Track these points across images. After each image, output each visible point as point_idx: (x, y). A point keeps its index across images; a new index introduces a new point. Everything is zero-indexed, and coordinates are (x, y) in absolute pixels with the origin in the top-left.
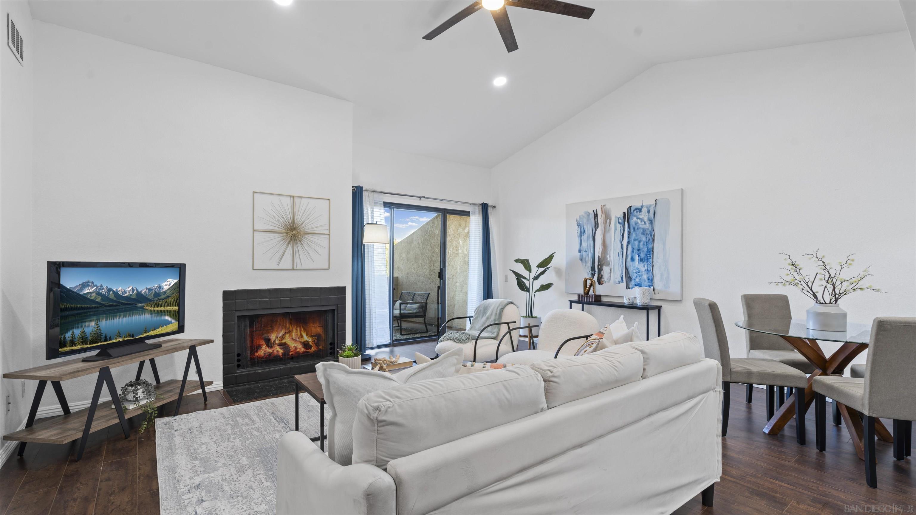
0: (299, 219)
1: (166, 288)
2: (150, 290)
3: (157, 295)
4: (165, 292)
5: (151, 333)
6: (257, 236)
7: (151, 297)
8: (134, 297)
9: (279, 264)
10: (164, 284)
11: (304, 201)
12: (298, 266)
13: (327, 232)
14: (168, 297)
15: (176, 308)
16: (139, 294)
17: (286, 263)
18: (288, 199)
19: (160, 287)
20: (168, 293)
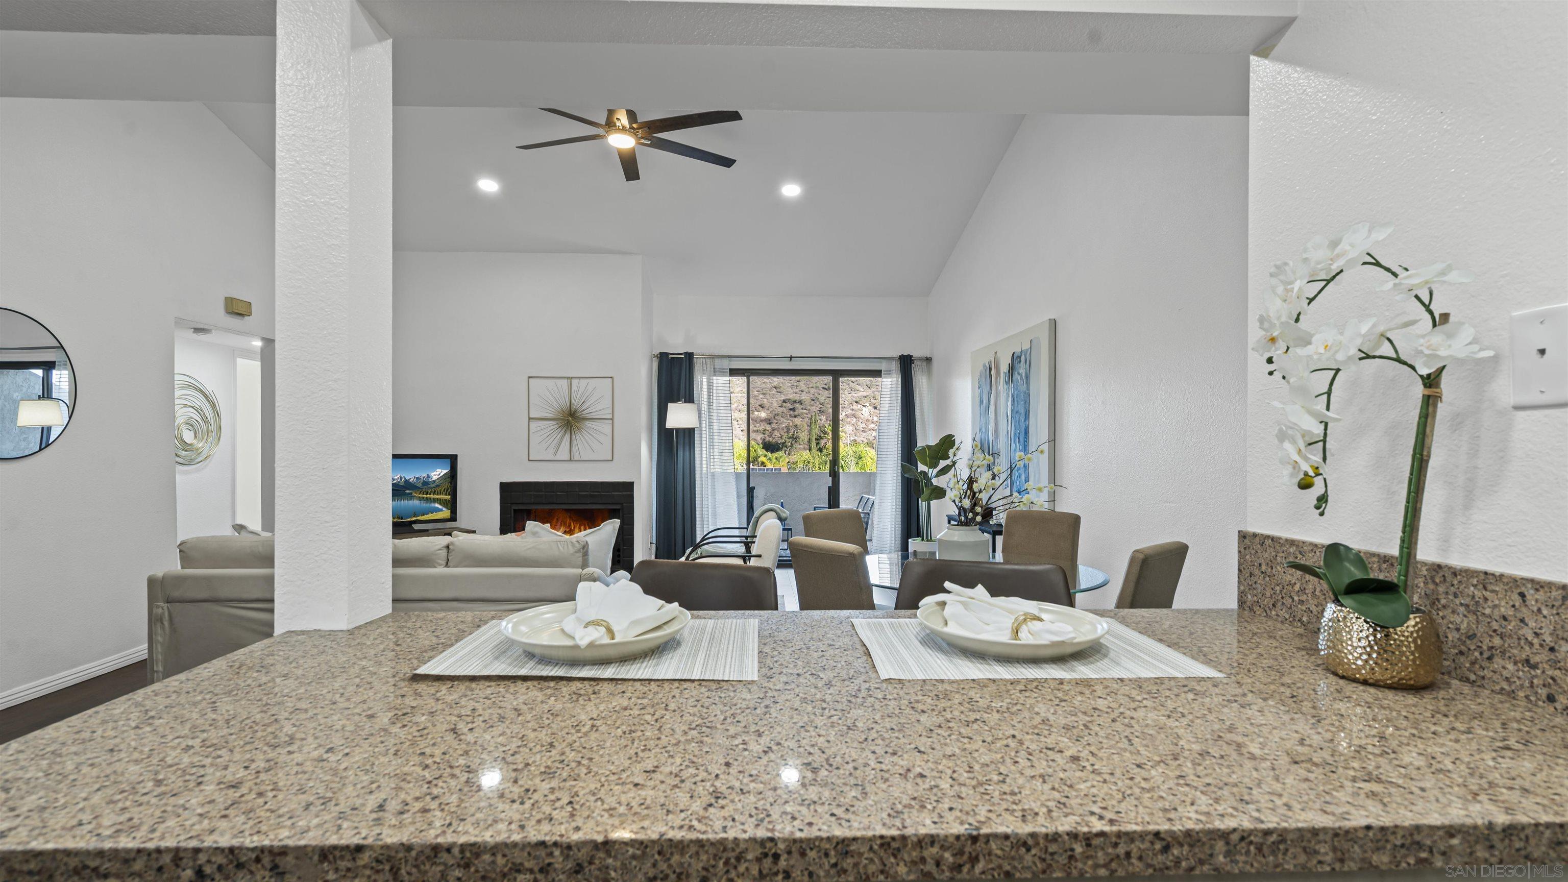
0: (576, 403)
1: (435, 478)
2: (418, 478)
3: (425, 483)
4: (434, 481)
5: (420, 518)
6: (533, 425)
7: (419, 485)
8: (402, 484)
9: (555, 454)
10: (432, 474)
11: (584, 382)
12: (576, 456)
13: (610, 416)
14: (438, 486)
15: (448, 497)
16: (407, 481)
17: (564, 453)
18: (565, 382)
19: (428, 476)
20: (437, 483)
